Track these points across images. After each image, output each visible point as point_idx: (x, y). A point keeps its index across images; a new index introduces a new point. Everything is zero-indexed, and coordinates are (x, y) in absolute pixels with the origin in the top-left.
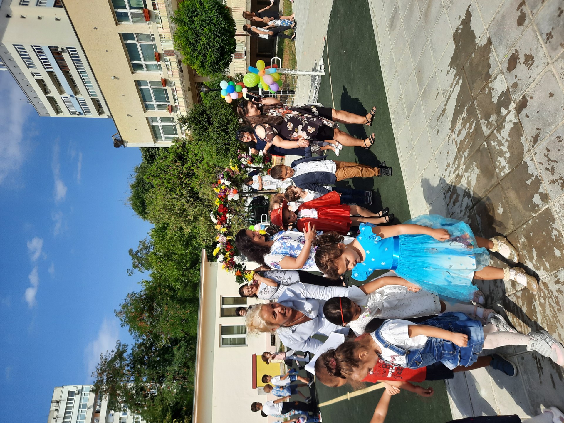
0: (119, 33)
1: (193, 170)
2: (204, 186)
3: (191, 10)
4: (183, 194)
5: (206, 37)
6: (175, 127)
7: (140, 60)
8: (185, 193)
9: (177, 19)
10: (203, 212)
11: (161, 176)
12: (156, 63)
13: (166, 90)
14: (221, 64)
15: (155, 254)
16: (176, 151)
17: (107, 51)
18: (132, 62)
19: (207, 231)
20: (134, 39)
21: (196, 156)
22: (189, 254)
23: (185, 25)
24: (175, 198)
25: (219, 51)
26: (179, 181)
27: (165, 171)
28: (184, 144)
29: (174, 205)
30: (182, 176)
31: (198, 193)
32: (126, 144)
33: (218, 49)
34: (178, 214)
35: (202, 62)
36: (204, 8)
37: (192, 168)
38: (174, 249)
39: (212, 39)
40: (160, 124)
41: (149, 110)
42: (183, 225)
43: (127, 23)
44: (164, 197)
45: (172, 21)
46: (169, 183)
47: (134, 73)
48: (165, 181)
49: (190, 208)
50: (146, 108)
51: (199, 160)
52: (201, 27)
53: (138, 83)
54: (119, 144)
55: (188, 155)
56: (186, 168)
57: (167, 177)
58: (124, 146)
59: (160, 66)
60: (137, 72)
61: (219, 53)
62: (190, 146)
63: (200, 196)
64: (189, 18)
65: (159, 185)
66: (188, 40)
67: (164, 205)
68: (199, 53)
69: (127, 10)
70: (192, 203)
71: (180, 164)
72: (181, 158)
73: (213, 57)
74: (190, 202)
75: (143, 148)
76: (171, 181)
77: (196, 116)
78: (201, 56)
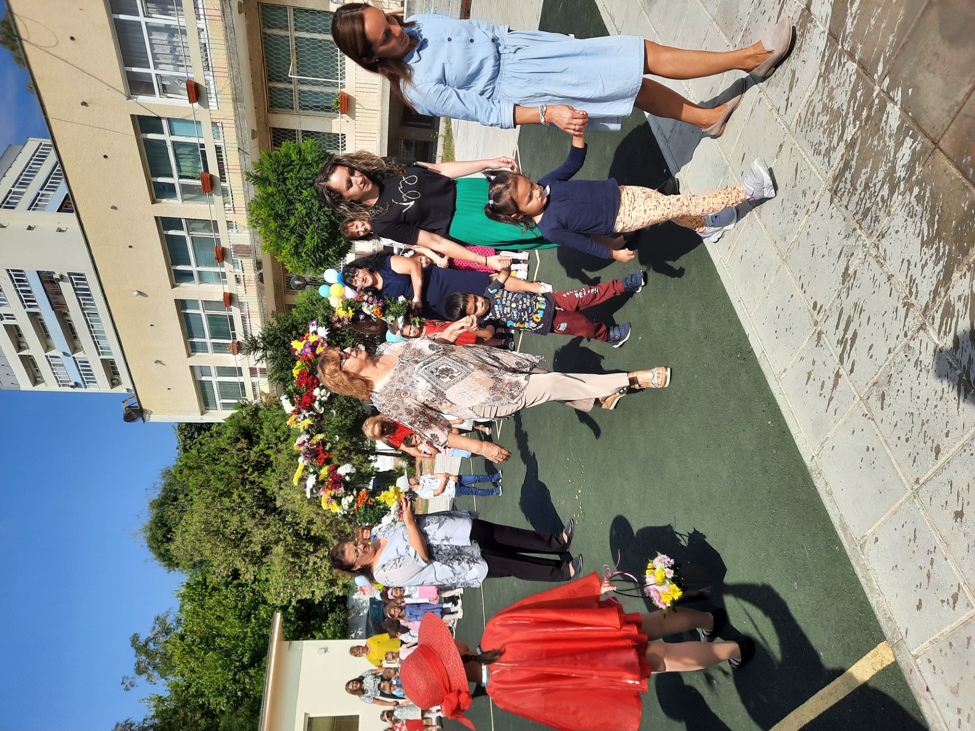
0: (156, 218)
1: (268, 456)
2: (286, 485)
3: (282, 163)
4: (245, 502)
5: (306, 204)
6: (242, 384)
7: (189, 264)
8: (249, 499)
9: (256, 177)
10: (281, 536)
11: (206, 467)
12: (217, 269)
13: (231, 318)
14: (330, 252)
15: (182, 638)
16: (239, 422)
17: (130, 247)
18: (174, 268)
19: (286, 575)
20: (182, 229)
21: (276, 431)
22: (249, 634)
23: (270, 185)
24: (228, 509)
25: (327, 230)
26: (241, 476)
27: (214, 459)
28: (257, 409)
29: (225, 522)
30: (246, 468)
31: (275, 500)
32: (147, 417)
33: (326, 226)
34: (232, 540)
35: (296, 247)
36: (305, 159)
37: (267, 452)
38: (221, 626)
39: (315, 208)
40: (215, 379)
41: (197, 354)
42: (239, 564)
43: (171, 201)
44: (207, 507)
45: (247, 180)
46: (220, 480)
47: (177, 286)
48: (212, 477)
49: (256, 529)
50: (192, 349)
51: (282, 439)
52: (297, 189)
53: (181, 304)
54: (135, 416)
55: (261, 428)
56: (256, 453)
57: (220, 468)
58: (144, 420)
59: (224, 275)
60: (182, 284)
61: (327, 232)
62: (267, 413)
63: (278, 504)
64: (278, 175)
65: (201, 486)
66: (272, 209)
67: (205, 523)
68: (292, 232)
69: (175, 180)
70: (262, 518)
71: (245, 446)
72: (248, 435)
73: (316, 238)
74: (257, 516)
75: (180, 424)
76: (223, 476)
77: (278, 333)
78: (295, 236)
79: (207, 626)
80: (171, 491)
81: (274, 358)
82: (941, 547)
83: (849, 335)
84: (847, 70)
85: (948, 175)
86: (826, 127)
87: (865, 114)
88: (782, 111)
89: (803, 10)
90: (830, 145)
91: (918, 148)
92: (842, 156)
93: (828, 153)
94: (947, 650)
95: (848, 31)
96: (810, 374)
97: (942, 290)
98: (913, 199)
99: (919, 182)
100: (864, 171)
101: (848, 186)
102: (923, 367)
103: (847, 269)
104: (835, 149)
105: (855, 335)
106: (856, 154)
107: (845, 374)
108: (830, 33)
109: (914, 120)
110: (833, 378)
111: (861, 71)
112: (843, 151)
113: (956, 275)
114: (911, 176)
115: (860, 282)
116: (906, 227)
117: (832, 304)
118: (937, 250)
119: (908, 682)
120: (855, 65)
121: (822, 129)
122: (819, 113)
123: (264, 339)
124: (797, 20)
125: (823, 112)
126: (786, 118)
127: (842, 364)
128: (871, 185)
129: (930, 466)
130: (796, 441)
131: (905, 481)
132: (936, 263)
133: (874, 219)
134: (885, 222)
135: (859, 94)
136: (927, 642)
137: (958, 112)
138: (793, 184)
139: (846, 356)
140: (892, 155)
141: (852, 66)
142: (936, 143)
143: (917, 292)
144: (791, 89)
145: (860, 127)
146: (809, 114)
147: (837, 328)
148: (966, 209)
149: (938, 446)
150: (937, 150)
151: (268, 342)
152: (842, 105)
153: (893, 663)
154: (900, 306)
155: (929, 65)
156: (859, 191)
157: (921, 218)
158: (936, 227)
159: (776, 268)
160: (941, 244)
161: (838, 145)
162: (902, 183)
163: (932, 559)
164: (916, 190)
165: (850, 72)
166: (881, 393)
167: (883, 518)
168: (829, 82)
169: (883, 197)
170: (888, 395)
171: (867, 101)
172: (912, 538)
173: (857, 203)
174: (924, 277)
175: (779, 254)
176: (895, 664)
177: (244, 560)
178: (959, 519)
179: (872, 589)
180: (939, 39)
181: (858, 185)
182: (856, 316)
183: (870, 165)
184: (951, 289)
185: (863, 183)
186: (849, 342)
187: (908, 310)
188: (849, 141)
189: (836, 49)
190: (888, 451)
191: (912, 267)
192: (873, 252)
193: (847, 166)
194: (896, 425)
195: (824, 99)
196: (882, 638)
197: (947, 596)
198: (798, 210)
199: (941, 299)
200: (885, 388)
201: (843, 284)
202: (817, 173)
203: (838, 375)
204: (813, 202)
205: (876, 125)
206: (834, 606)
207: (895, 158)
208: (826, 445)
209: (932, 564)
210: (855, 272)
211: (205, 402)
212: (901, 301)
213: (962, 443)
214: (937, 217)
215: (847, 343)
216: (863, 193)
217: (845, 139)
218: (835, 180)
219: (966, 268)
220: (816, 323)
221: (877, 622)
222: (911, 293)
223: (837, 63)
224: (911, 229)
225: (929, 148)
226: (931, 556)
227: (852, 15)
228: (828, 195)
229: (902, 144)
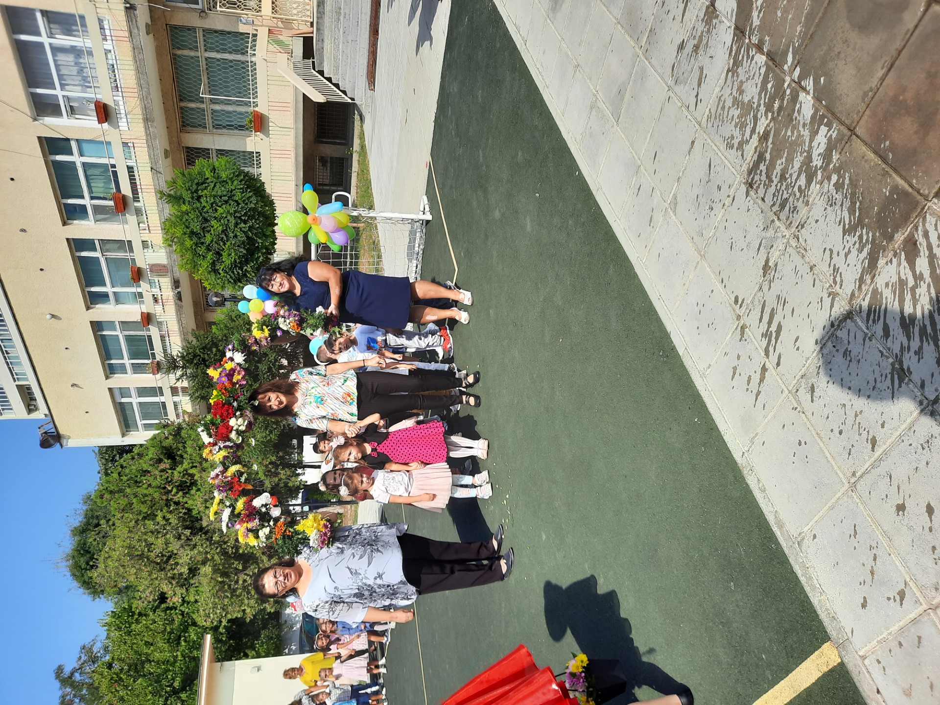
0: (68, 240)
1: (192, 476)
3: (196, 181)
4: (170, 523)
5: (222, 221)
6: (164, 404)
7: (104, 285)
9: (170, 196)
10: (209, 556)
11: (128, 490)
12: (133, 290)
13: (150, 337)
14: (248, 268)
15: (110, 666)
16: (161, 442)
17: (42, 270)
18: (88, 289)
19: (215, 595)
20: (95, 250)
21: (200, 450)
22: (180, 658)
23: (184, 203)
24: (152, 532)
25: (245, 246)
26: (164, 497)
27: (136, 482)
28: (180, 428)
29: (149, 545)
30: (170, 488)
31: (201, 520)
32: (64, 442)
33: (243, 242)
34: (158, 564)
35: (213, 264)
36: (219, 177)
37: (191, 471)
39: (232, 225)
40: (135, 400)
41: (116, 375)
42: (166, 588)
43: (83, 222)
44: (130, 531)
45: (161, 199)
46: (142, 503)
47: (92, 308)
48: (134, 500)
49: (182, 550)
50: (110, 371)
52: (212, 206)
53: (97, 326)
54: (52, 442)
55: (185, 447)
56: (180, 473)
57: (142, 491)
58: (61, 446)
59: (140, 295)
60: (97, 306)
61: (244, 248)
62: (190, 432)
63: (204, 524)
64: (192, 193)
65: (123, 510)
66: (188, 227)
67: (130, 547)
68: (208, 249)
69: (86, 201)
71: (168, 466)
72: (171, 455)
73: (233, 254)
74: (183, 537)
75: (101, 447)
76: (146, 498)
77: (197, 351)
78: (211, 253)
79: (136, 652)
80: (92, 517)
81: (193, 377)
82: (884, 542)
83: (773, 328)
84: (756, 63)
85: (866, 161)
86: (737, 121)
87: (776, 105)
88: (692, 108)
89: (708, 7)
90: (742, 138)
91: (834, 136)
92: (756, 148)
93: (740, 146)
94: (896, 650)
95: (754, 25)
96: (735, 369)
97: (868, 278)
98: (832, 187)
99: (837, 170)
100: (779, 162)
101: (764, 177)
102: (853, 357)
103: (767, 261)
104: (748, 142)
105: (780, 327)
106: (770, 146)
107: (771, 368)
108: (737, 28)
109: (828, 108)
110: (759, 371)
111: (770, 63)
112: (756, 144)
113: (881, 262)
114: (828, 165)
115: (781, 274)
116: (826, 217)
117: (754, 298)
118: (861, 237)
119: (858, 684)
120: (764, 58)
121: (734, 122)
122: (730, 108)
123: (183, 357)
124: (702, 17)
125: (733, 106)
126: (697, 114)
127: (768, 357)
128: (787, 176)
129: (867, 458)
130: (724, 438)
131: (841, 475)
132: (860, 250)
133: (792, 209)
134: (804, 212)
135: (769, 86)
136: (875, 641)
137: (873, 98)
138: (707, 179)
139: (771, 349)
140: (807, 144)
141: (761, 59)
142: (852, 131)
143: (842, 281)
144: (699, 85)
145: (773, 119)
146: (719, 109)
147: (760, 321)
148: (888, 194)
149: (874, 437)
150: (854, 137)
151: (188, 361)
152: (752, 98)
153: (839, 664)
154: (825, 295)
155: (839, 53)
156: (775, 183)
157: (842, 205)
158: (857, 214)
159: (695, 264)
160: (864, 231)
161: (751, 138)
162: (819, 172)
163: (875, 555)
164: (834, 178)
165: (759, 64)
166: (810, 385)
167: (820, 514)
168: (738, 76)
169: (800, 187)
170: (818, 387)
171: (779, 92)
172: (852, 534)
173: (774, 194)
174: (848, 265)
175: (698, 250)
176: (842, 665)
177: (171, 583)
178: (901, 513)
179: (814, 588)
180: (847, 26)
181: (774, 177)
182: (780, 308)
183: (785, 155)
184: (877, 276)
185: (779, 175)
186: (774, 335)
187: (833, 300)
188: (761, 133)
189: (743, 42)
190: (822, 445)
191: (835, 255)
192: (793, 243)
193: (761, 158)
194: (828, 417)
195: (734, 93)
196: (826, 638)
197: (893, 593)
198: (714, 205)
199: (867, 287)
200: (814, 380)
201: (764, 276)
202: (731, 168)
203: (764, 369)
204: (729, 196)
205: (789, 115)
206: (774, 607)
207: (810, 147)
208: (756, 440)
209: (875, 559)
210: (776, 265)
211: (126, 424)
212: (825, 291)
213: (898, 433)
214: (858, 204)
215: (772, 336)
216: (779, 184)
217: (757, 131)
218: (750, 173)
219: (891, 254)
220: (739, 317)
221: (820, 622)
222: (835, 282)
223: (745, 57)
224: (831, 217)
225: (846, 135)
226: (874, 551)
227: (757, 8)
228: (744, 188)
229: (817, 132)
